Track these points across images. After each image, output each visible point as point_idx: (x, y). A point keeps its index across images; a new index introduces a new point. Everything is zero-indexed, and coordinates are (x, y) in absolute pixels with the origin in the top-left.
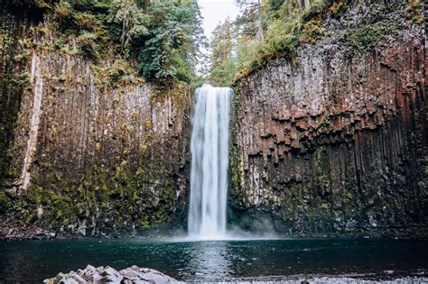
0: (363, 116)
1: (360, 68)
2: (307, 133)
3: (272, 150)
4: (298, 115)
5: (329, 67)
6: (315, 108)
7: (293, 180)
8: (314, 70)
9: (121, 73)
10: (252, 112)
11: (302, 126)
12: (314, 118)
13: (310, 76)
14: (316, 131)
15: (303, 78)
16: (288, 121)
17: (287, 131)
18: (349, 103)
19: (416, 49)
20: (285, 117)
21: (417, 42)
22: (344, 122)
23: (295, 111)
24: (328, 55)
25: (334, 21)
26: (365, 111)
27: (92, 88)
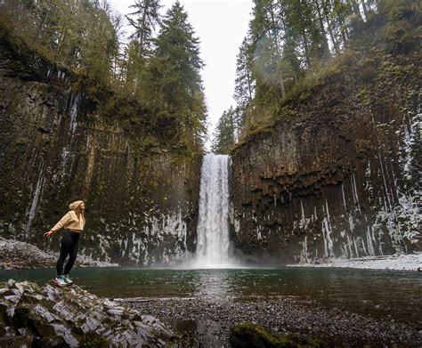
0: (327, 175)
1: (324, 139)
2: (285, 188)
3: (260, 200)
4: (278, 174)
5: (300, 139)
6: (291, 169)
7: (276, 223)
8: (290, 142)
9: (151, 146)
10: (244, 172)
11: (281, 183)
12: (290, 176)
13: (286, 146)
14: (292, 186)
15: (281, 148)
16: (271, 179)
17: (270, 187)
18: (316, 165)
19: (365, 124)
20: (269, 177)
21: (365, 119)
22: (313, 179)
23: (276, 171)
24: (299, 130)
25: (303, 105)
26: (328, 171)
27: (129, 157)
